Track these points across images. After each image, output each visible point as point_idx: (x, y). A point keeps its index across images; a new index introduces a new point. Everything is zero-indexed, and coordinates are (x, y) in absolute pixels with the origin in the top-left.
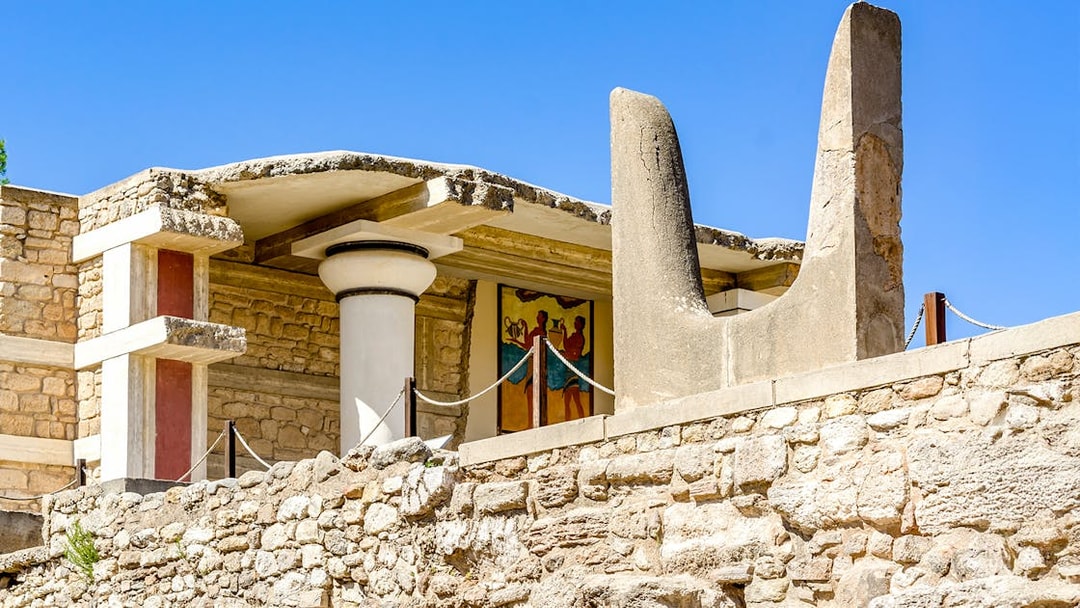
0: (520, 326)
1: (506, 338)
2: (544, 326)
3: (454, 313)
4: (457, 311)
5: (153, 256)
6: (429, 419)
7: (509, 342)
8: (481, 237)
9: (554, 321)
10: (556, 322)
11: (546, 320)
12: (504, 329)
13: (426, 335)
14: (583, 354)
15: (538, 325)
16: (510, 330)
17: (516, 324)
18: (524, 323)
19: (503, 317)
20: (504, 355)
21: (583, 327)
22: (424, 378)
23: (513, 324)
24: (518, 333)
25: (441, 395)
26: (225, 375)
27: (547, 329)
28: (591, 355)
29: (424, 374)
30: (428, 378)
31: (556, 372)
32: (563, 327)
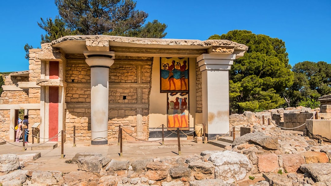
0: (167, 65)
1: (163, 68)
2: (174, 64)
3: (148, 64)
4: (149, 63)
5: (48, 63)
6: (141, 90)
7: (163, 69)
8: (124, 50)
9: (177, 62)
10: (177, 63)
11: (175, 63)
12: (162, 66)
13: (140, 70)
14: (186, 69)
15: (172, 64)
16: (164, 66)
17: (166, 65)
18: (168, 64)
19: (162, 63)
20: (162, 72)
21: (186, 63)
22: (139, 80)
23: (165, 65)
24: (166, 66)
25: (144, 84)
26: (84, 85)
27: (175, 65)
28: (188, 70)
29: (139, 79)
30: (140, 80)
31: (178, 75)
32: (180, 64)
